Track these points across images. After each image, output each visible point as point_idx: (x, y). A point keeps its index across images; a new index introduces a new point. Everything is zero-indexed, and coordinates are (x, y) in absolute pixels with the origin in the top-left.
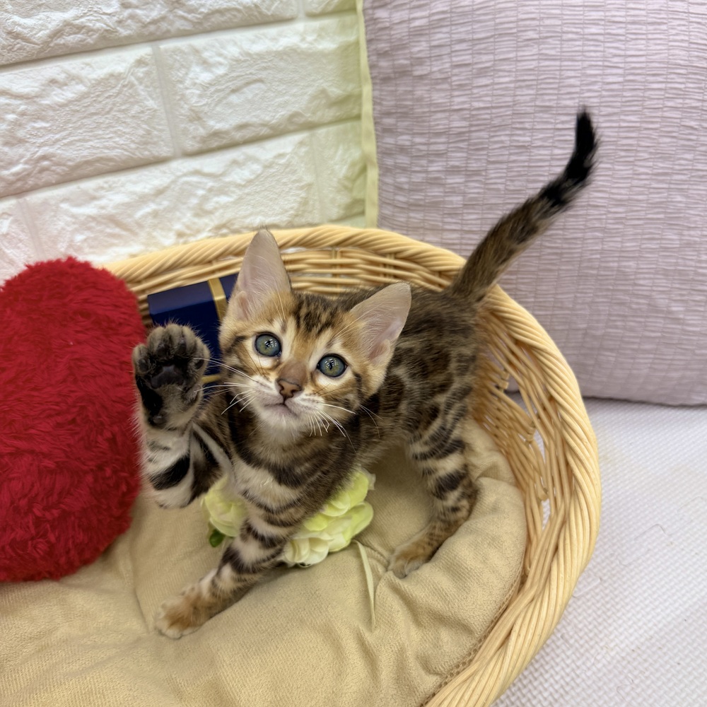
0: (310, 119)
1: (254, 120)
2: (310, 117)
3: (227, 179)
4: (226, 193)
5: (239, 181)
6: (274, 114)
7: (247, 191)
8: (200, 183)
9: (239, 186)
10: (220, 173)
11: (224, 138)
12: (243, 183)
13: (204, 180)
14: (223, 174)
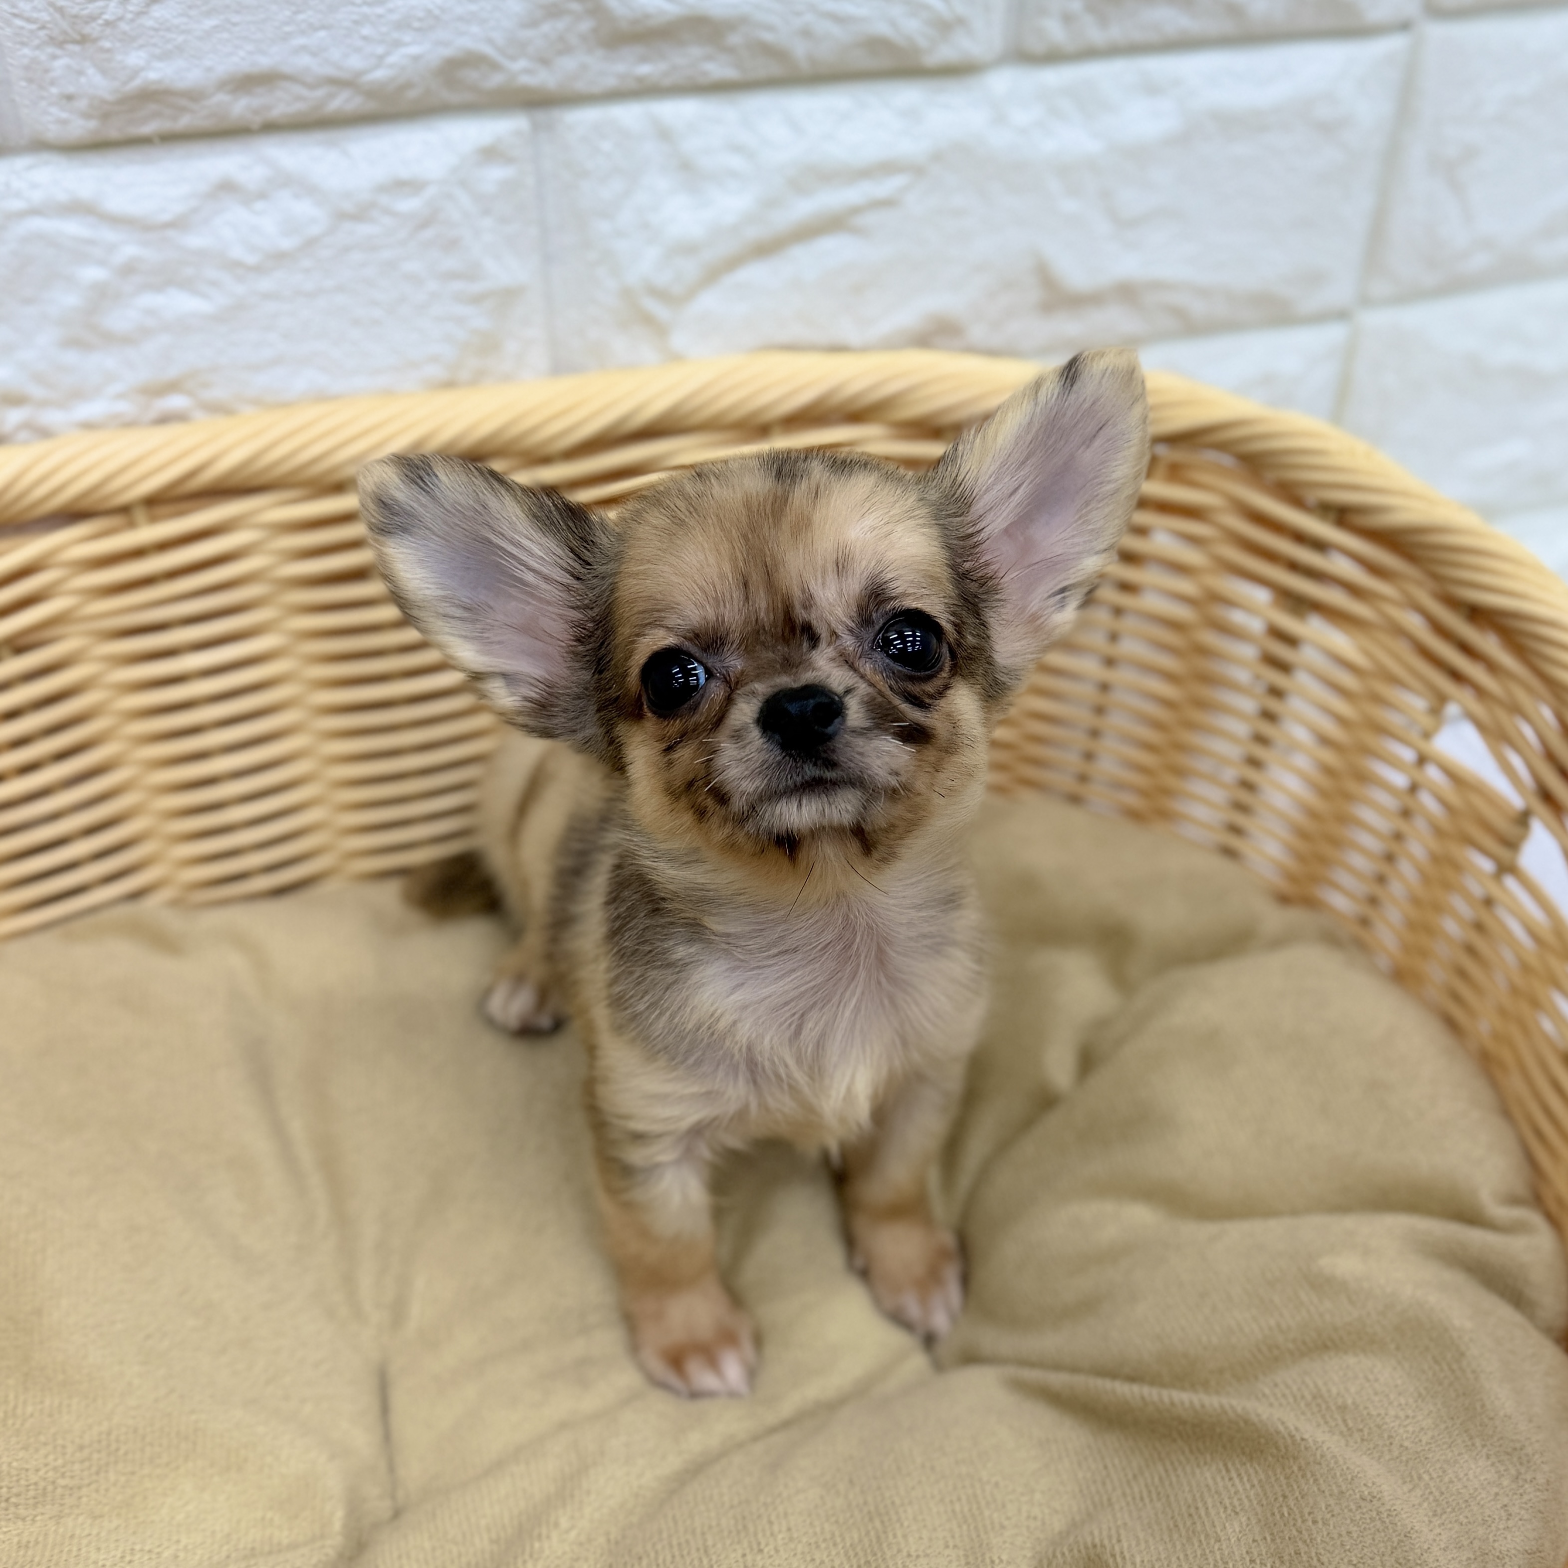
0: (526, 80)
1: (305, 61)
2: (527, 71)
3: (194, 241)
4: (187, 285)
5: (238, 253)
6: (380, 50)
7: (266, 284)
8: (91, 242)
9: (234, 266)
10: (166, 217)
11: (183, 110)
12: (251, 259)
13: (108, 235)
14: (179, 224)
